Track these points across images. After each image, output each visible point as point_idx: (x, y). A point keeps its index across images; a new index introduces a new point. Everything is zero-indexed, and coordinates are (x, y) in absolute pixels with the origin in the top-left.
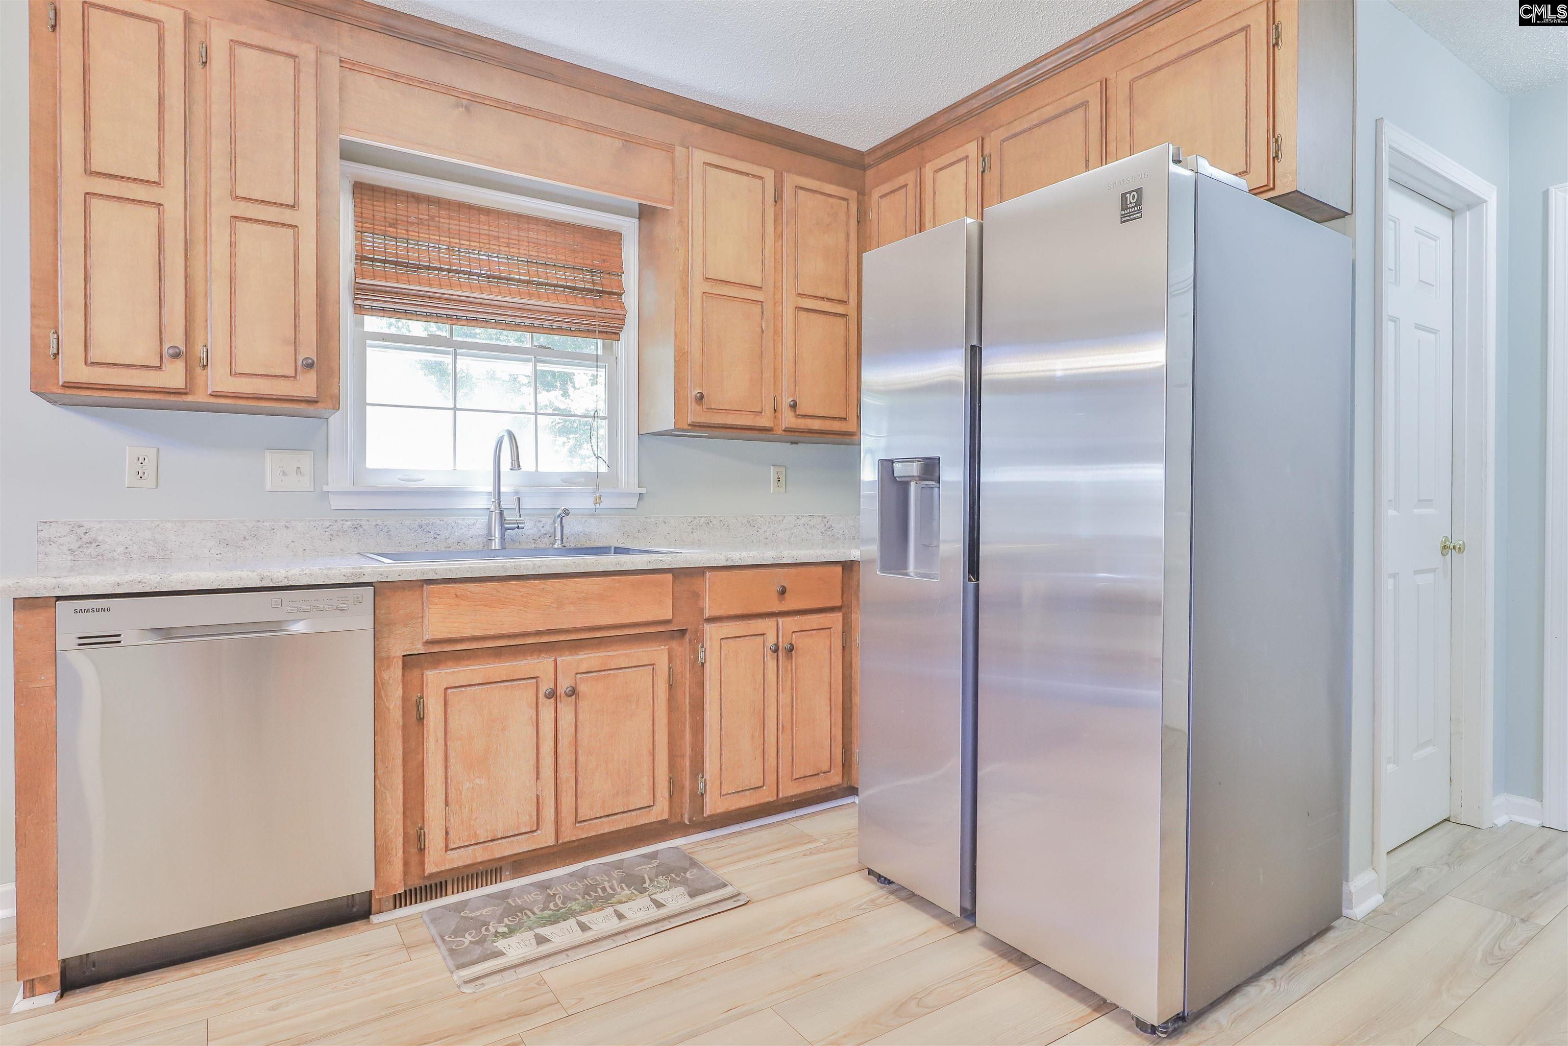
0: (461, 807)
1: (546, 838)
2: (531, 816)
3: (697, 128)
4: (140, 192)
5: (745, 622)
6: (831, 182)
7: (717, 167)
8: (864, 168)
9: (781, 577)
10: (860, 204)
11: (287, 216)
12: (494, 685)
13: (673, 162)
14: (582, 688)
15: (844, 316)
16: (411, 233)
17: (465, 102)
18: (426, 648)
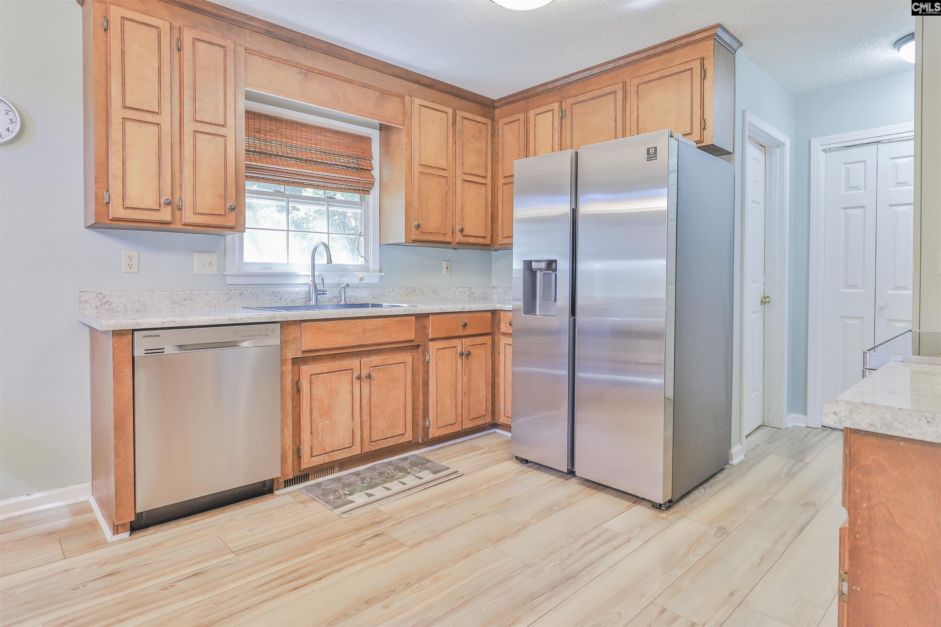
0: (318, 435)
1: (356, 450)
2: (350, 439)
3: (416, 86)
4: (149, 118)
5: (448, 341)
6: (478, 115)
7: (426, 107)
8: (494, 108)
9: (464, 319)
10: (493, 126)
11: (221, 131)
12: (333, 373)
13: (404, 103)
14: (373, 374)
15: (485, 184)
16: (267, 137)
17: (304, 71)
18: (303, 354)
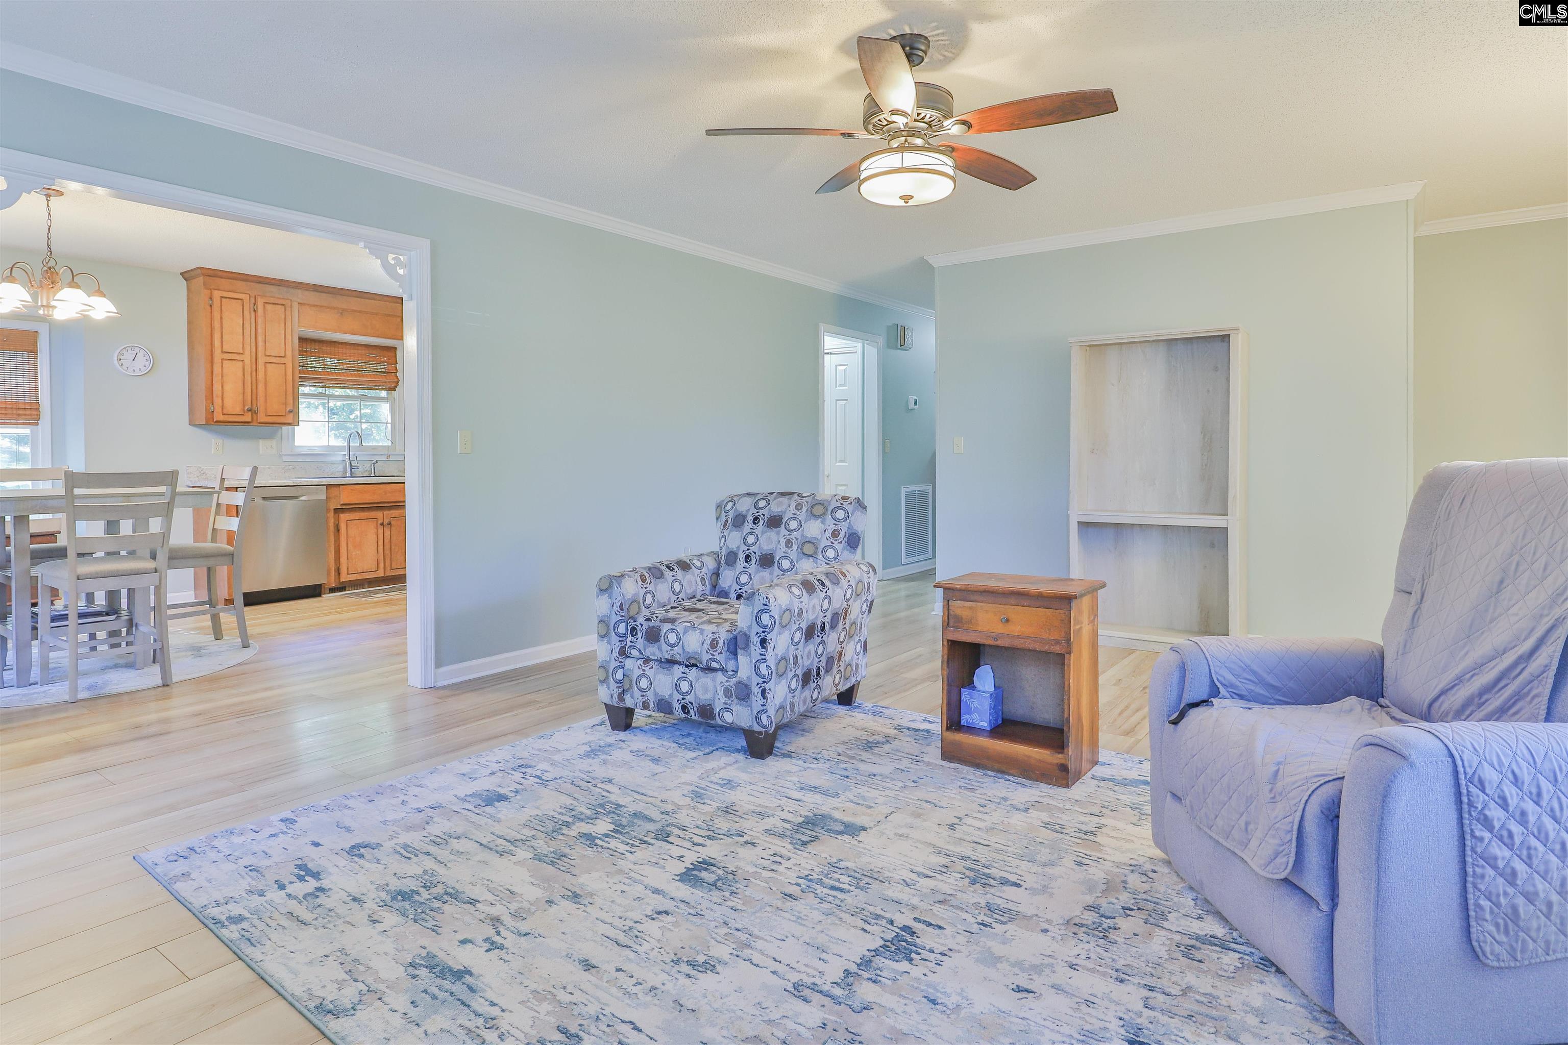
0: (352, 560)
1: (381, 574)
4: (237, 357)
11: (282, 360)
12: (363, 520)
14: (392, 523)
16: (312, 354)
17: (340, 311)
18: (341, 506)
